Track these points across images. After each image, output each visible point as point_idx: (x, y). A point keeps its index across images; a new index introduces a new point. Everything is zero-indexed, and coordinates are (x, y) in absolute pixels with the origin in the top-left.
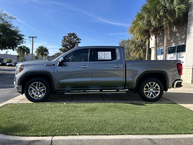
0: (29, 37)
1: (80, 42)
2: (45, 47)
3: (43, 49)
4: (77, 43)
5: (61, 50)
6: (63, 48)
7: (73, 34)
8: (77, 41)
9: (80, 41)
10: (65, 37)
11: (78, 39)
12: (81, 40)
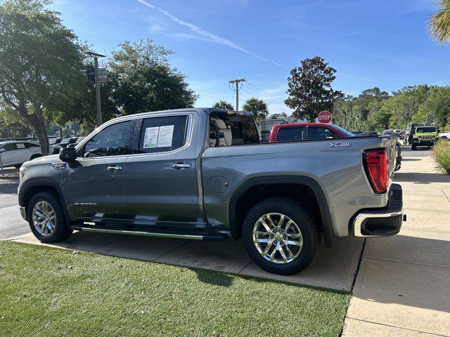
0: (233, 82)
1: (334, 78)
2: (259, 99)
3: (256, 104)
4: (328, 80)
5: (287, 102)
6: (291, 97)
7: (316, 61)
8: (327, 76)
9: (334, 74)
10: (295, 71)
11: (328, 72)
12: (335, 71)
